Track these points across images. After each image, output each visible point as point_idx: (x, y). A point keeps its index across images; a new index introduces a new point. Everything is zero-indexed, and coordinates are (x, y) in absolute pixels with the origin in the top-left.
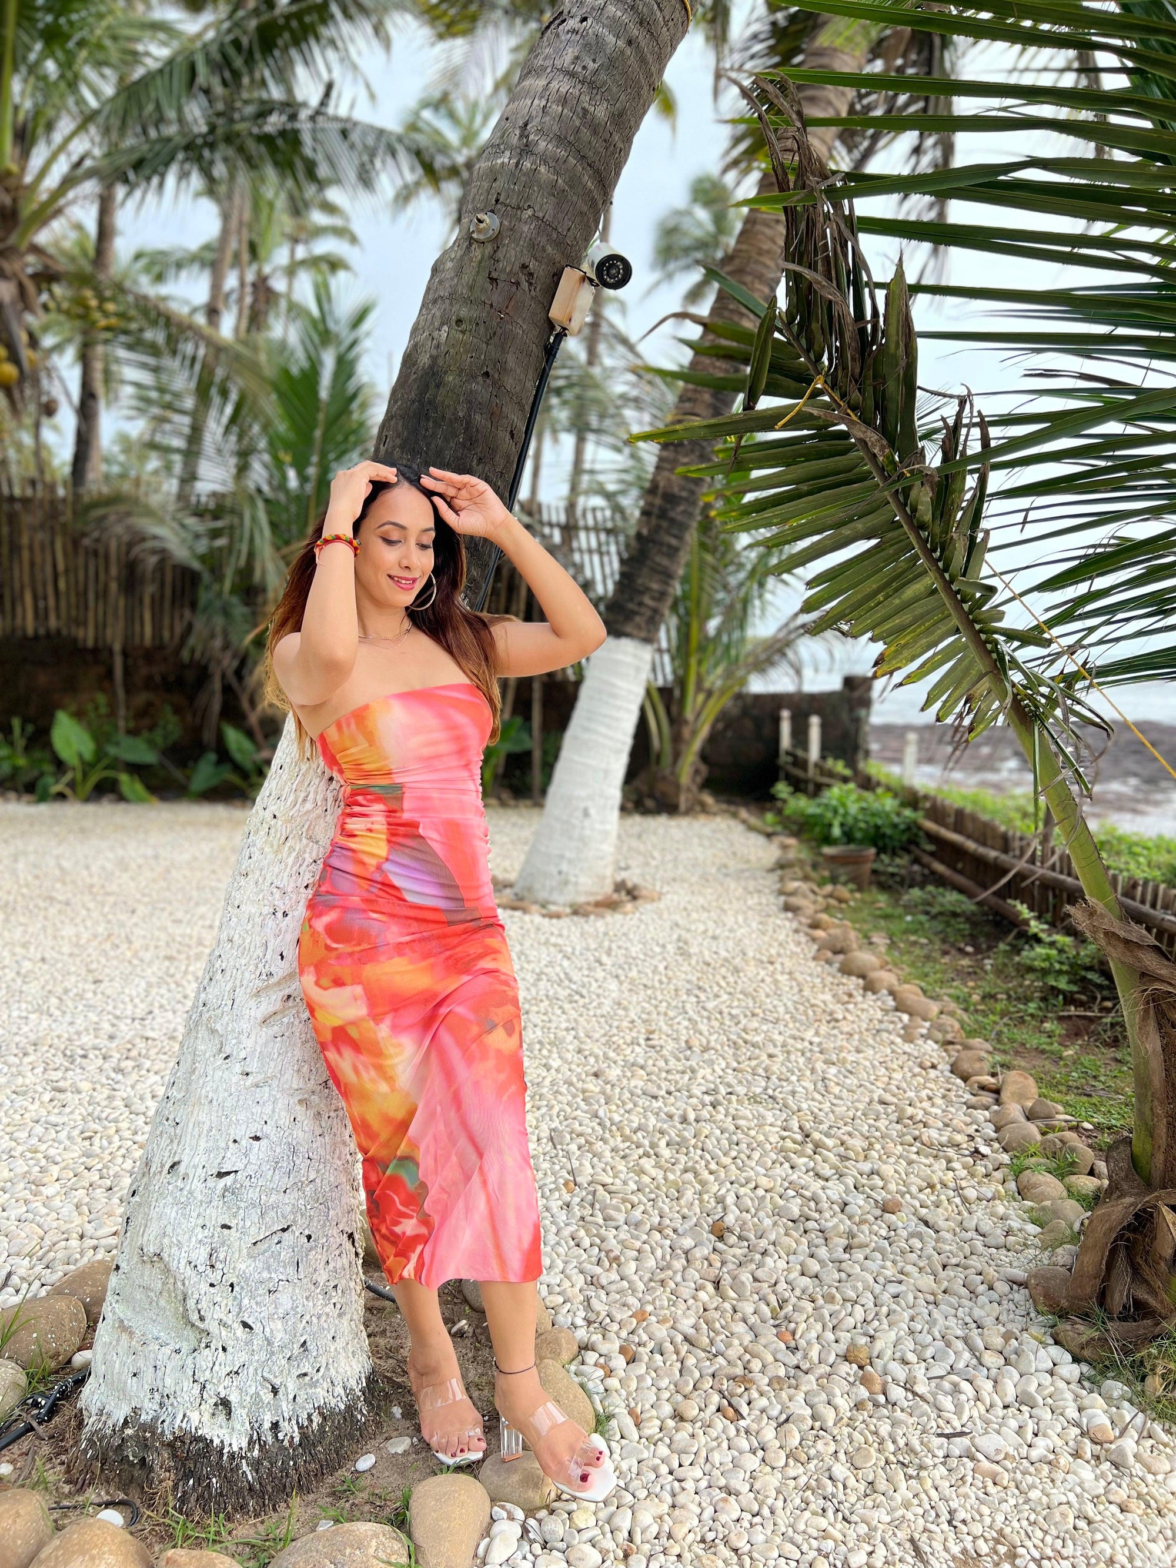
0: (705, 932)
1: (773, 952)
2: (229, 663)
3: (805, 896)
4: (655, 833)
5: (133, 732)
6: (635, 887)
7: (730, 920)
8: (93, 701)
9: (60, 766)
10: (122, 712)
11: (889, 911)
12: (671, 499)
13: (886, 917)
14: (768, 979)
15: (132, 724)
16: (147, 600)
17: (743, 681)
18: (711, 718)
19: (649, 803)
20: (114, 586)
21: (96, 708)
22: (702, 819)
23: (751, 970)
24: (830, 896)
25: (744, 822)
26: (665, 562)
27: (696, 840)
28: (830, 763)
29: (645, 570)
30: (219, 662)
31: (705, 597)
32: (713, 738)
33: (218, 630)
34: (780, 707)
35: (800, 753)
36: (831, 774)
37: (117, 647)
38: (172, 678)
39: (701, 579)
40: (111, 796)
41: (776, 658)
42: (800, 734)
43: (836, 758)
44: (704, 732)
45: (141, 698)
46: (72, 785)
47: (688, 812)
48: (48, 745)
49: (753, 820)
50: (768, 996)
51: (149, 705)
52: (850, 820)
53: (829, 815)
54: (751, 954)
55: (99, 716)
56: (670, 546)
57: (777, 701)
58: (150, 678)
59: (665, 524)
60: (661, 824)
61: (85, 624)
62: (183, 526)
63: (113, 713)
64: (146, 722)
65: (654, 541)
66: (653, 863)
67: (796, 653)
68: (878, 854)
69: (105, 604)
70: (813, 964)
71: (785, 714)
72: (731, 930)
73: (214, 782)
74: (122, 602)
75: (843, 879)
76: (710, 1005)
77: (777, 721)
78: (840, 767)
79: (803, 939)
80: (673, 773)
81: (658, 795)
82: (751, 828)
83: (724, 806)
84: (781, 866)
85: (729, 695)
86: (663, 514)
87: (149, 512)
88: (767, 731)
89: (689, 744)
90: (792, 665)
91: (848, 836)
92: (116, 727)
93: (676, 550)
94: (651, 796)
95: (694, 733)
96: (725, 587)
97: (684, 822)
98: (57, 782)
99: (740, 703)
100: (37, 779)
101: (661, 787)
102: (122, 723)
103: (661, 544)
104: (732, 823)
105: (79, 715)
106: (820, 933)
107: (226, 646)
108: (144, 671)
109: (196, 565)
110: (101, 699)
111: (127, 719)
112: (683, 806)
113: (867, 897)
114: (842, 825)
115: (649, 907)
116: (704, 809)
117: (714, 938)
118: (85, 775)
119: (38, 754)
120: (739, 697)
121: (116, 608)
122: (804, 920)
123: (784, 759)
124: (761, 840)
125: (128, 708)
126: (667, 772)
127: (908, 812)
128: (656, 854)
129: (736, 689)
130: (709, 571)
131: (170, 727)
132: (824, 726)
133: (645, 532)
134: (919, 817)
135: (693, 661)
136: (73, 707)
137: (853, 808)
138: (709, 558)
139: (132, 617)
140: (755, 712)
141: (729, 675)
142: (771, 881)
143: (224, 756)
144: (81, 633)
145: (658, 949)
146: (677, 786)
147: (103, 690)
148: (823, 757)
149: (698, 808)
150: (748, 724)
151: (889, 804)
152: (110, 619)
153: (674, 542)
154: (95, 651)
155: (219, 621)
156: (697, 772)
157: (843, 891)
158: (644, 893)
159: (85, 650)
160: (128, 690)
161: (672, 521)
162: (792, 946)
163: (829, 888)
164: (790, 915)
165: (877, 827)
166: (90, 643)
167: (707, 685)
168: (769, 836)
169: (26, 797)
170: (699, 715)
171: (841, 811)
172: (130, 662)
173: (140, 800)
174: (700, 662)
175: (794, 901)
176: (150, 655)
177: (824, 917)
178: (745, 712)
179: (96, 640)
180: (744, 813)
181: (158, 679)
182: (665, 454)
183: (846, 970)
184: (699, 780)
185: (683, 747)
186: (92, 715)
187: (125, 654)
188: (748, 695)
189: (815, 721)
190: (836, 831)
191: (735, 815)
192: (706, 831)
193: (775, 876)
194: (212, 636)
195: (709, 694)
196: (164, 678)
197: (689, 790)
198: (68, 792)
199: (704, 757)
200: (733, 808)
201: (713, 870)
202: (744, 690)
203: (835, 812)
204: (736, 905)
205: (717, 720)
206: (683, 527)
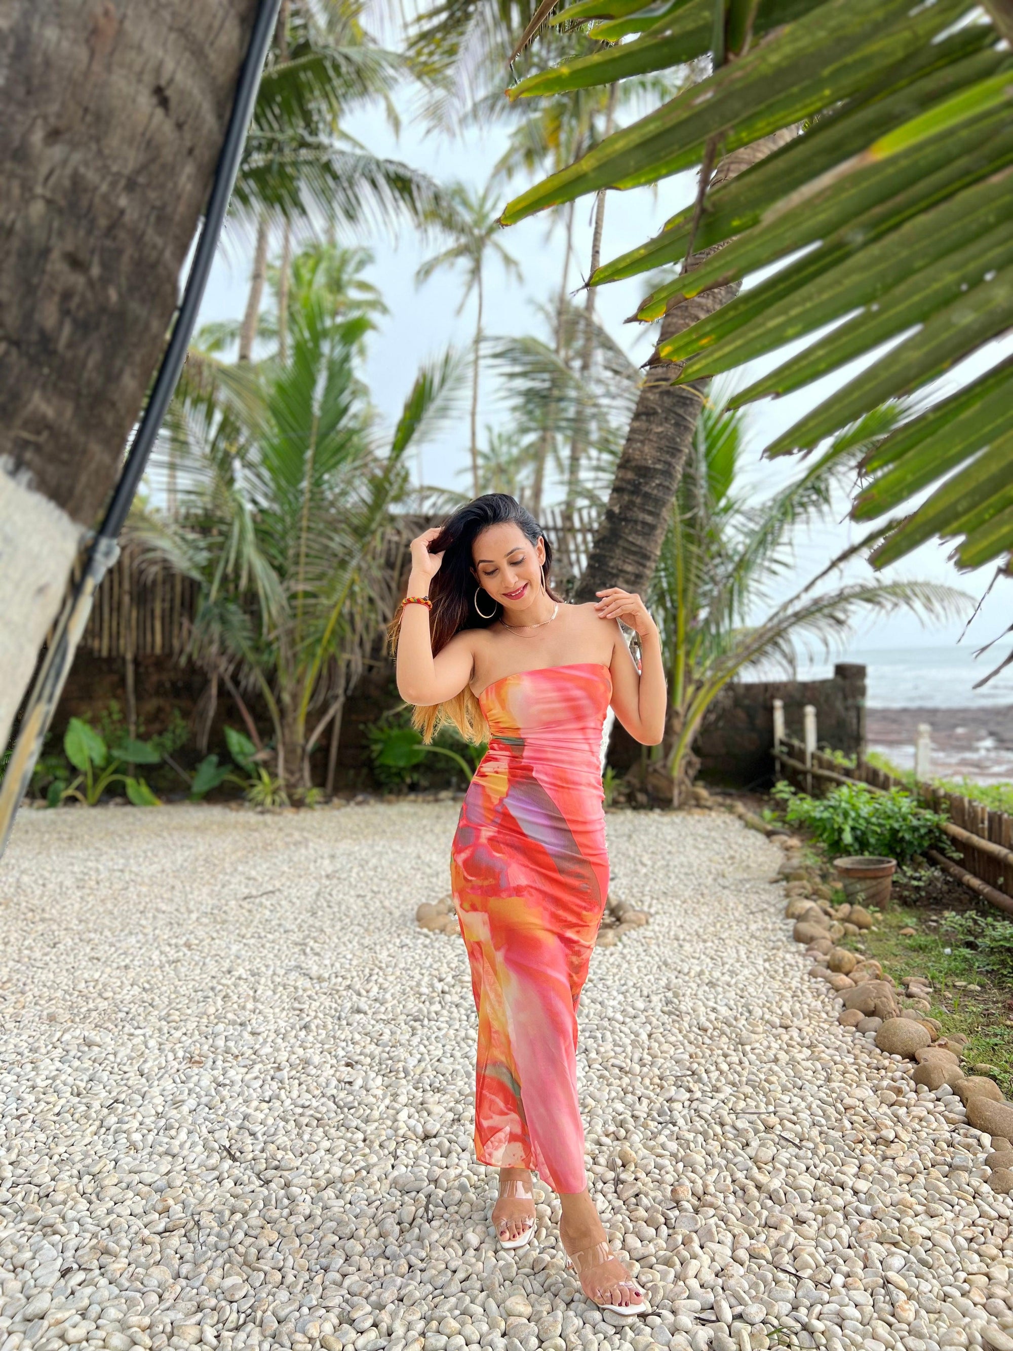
0: (700, 974)
1: (786, 1008)
2: (225, 667)
3: (818, 922)
4: (646, 832)
5: (143, 737)
6: (620, 906)
7: (729, 955)
8: (107, 708)
9: (74, 771)
10: (133, 718)
11: (923, 940)
12: (644, 472)
13: (921, 949)
14: (783, 1057)
15: (142, 729)
16: (158, 612)
17: (733, 671)
18: (703, 708)
19: (641, 798)
20: (126, 599)
21: (110, 715)
22: (697, 814)
23: (760, 1041)
24: (846, 920)
25: (740, 817)
26: (640, 541)
27: (690, 840)
28: (827, 754)
29: (618, 551)
30: (216, 667)
31: (691, 587)
32: (706, 730)
33: (216, 636)
34: (773, 697)
35: (796, 742)
36: (831, 766)
37: (129, 656)
38: (180, 684)
39: (687, 570)
40: (119, 800)
41: (769, 648)
42: (795, 724)
43: (834, 749)
44: (695, 724)
45: (151, 705)
46: (81, 788)
47: (680, 808)
48: (62, 752)
49: (750, 816)
50: (785, 1090)
51: (160, 710)
52: (862, 824)
53: (839, 819)
54: (758, 1012)
55: (113, 722)
56: (644, 523)
57: (769, 690)
58: (161, 684)
59: (638, 500)
60: (655, 818)
61: (101, 638)
62: (184, 539)
63: (124, 719)
64: (157, 726)
65: (625, 519)
66: (644, 870)
67: (789, 641)
68: (899, 865)
69: (119, 616)
70: (839, 1030)
71: (778, 703)
72: (733, 973)
73: (216, 783)
74: (134, 614)
75: (861, 896)
76: (706, 1109)
77: (770, 710)
78: (839, 758)
79: (823, 987)
80: (664, 766)
81: (650, 788)
82: (749, 825)
83: (720, 799)
84: (786, 876)
85: (720, 685)
86: (636, 490)
87: (153, 528)
88: (760, 721)
89: (680, 736)
90: (785, 655)
91: (862, 843)
92: (128, 732)
93: (653, 527)
94: (644, 790)
95: (685, 725)
96: (713, 580)
97: (677, 817)
98: (67, 788)
99: (731, 693)
100: (50, 783)
101: (653, 780)
102: (132, 728)
103: (636, 522)
104: (728, 818)
105: (93, 722)
106: (842, 979)
107: (223, 651)
108: (154, 678)
109: (196, 575)
110: (115, 705)
111: (137, 724)
112: (676, 802)
113: (892, 919)
114: (853, 829)
115: (634, 934)
116: (699, 804)
117: (712, 984)
118: (96, 778)
119: (53, 761)
120: (731, 687)
121: (129, 620)
122: (821, 957)
123: (778, 749)
124: (761, 839)
125: (138, 715)
126: (659, 766)
127: (928, 814)
128: (646, 859)
129: (727, 680)
130: (694, 562)
131: (178, 731)
132: (818, 715)
133: (616, 510)
134: (942, 819)
135: (681, 653)
136: (89, 715)
137: (865, 811)
138: (694, 549)
139: (143, 627)
140: (747, 702)
141: (717, 666)
142: (774, 896)
143: (226, 758)
144: (96, 644)
145: (640, 1005)
146: (671, 781)
147: (115, 697)
148: (821, 748)
149: (693, 802)
150: (741, 714)
151: (906, 804)
152: (123, 631)
153: (649, 519)
154: (110, 660)
155: (216, 628)
156: (689, 764)
157: (864, 914)
158: (629, 915)
159: (100, 658)
160: (139, 697)
161: (647, 496)
162: (809, 998)
163: (845, 908)
164: (802, 947)
165: (894, 832)
166: (105, 653)
167: (696, 676)
168: (769, 834)
169: (40, 802)
170: (689, 706)
171: (853, 814)
172: (142, 670)
173: (147, 803)
174: (688, 654)
175: (806, 928)
176: (160, 663)
177: (843, 953)
178: (737, 702)
179: (110, 650)
180: (740, 807)
181: (168, 685)
182: (636, 424)
183: (885, 1045)
184: (692, 772)
185: (675, 739)
186: (106, 721)
187: (137, 663)
188: (739, 684)
189: (810, 710)
190: (848, 838)
191: (731, 809)
192: (701, 830)
193: (779, 889)
194: (211, 642)
195: (700, 685)
196: (173, 684)
197: (682, 783)
198: (79, 795)
199: (696, 749)
200: (728, 801)
201: (709, 881)
202: (736, 680)
203: (846, 815)
204: (738, 931)
205: (709, 711)
206: (659, 503)
